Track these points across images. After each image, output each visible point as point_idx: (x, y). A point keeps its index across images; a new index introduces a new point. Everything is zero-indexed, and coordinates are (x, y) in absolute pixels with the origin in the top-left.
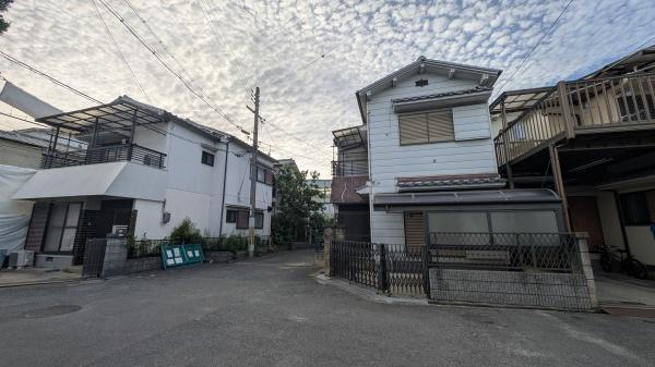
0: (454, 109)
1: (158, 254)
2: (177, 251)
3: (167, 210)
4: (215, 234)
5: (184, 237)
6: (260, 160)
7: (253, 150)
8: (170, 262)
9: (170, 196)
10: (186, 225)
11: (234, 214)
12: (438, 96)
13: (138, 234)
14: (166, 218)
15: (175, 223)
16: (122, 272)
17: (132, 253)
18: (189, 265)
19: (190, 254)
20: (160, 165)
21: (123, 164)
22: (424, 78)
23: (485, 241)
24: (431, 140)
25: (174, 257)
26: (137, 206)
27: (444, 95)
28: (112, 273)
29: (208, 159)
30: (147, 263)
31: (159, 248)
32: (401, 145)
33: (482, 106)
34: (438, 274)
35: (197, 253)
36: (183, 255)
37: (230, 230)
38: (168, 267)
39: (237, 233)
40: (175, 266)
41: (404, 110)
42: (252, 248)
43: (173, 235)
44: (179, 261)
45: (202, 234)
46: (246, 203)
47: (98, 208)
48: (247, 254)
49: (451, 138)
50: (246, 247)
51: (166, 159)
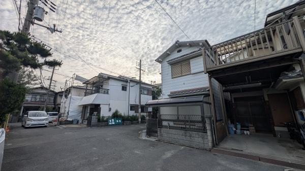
0: (191, 60)
1: (107, 121)
2: (113, 120)
3: (110, 107)
4: (126, 114)
5: (116, 115)
6: (142, 85)
7: (139, 82)
8: (110, 123)
9: (111, 102)
10: (117, 112)
11: (133, 107)
12: (181, 57)
13: (101, 115)
14: (110, 110)
15: (113, 111)
16: (97, 126)
17: (99, 120)
18: (117, 125)
19: (117, 121)
20: (108, 93)
21: (96, 94)
22: (180, 49)
23: (175, 118)
24: (183, 74)
25: (112, 122)
26: (101, 106)
27: (183, 56)
28: (94, 126)
29: (124, 88)
30: (104, 124)
31: (107, 119)
32: (172, 78)
33: (201, 57)
34: (160, 130)
35: (120, 121)
36: (115, 121)
37: (132, 113)
38: (110, 125)
39: (135, 114)
40: (112, 125)
41: (173, 64)
42: (140, 120)
43: (113, 115)
44: (114, 123)
45: (123, 115)
46: (138, 103)
47: (94, 107)
48: (138, 122)
49: (189, 73)
50: (138, 120)
51: (109, 91)
